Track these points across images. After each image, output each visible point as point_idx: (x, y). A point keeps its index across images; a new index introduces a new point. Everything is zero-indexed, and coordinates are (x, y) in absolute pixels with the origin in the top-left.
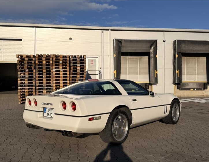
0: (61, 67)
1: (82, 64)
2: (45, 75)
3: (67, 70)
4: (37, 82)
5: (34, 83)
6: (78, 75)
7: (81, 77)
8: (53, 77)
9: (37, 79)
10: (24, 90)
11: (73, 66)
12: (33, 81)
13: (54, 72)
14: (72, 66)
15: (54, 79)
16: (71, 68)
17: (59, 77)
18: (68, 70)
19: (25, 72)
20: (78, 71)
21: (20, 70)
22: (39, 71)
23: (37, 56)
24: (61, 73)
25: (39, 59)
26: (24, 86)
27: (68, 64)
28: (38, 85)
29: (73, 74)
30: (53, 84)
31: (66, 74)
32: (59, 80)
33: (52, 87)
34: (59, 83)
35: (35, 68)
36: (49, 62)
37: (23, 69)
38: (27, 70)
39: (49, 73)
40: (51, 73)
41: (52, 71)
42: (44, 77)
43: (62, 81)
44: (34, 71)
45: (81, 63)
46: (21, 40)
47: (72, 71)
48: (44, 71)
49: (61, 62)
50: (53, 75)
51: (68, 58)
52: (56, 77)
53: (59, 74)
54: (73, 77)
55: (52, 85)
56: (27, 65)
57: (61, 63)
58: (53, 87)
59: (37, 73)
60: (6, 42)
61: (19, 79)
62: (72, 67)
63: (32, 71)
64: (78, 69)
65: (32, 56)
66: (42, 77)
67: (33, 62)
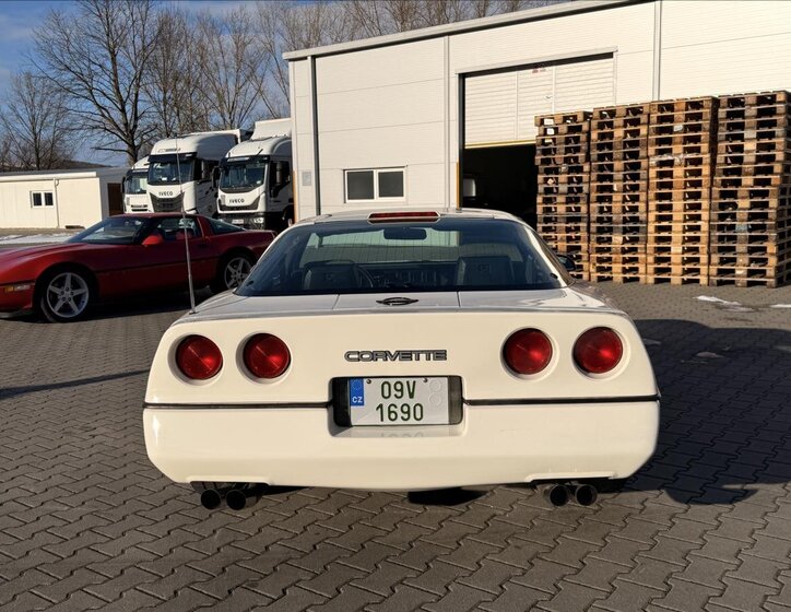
0: (677, 148)
1: (766, 130)
2: (619, 181)
3: (700, 156)
4: (595, 206)
5: (584, 209)
6: (747, 174)
7: (757, 182)
8: (648, 187)
9: (594, 195)
10: (553, 234)
11: (728, 138)
12: (582, 202)
13: (653, 167)
14: (721, 141)
15: (652, 194)
16: (720, 150)
17: (670, 185)
18: (706, 157)
19: (557, 173)
20: (749, 158)
21: (542, 168)
22: (601, 168)
23: (596, 115)
24: (678, 172)
25: (601, 126)
26: (556, 221)
27: (704, 135)
28: (594, 215)
29: (726, 172)
30: (647, 211)
31: (699, 173)
32: (669, 196)
33: (641, 222)
34: (669, 208)
35: (588, 159)
36: (637, 133)
37: (552, 166)
38: (564, 168)
39: (633, 171)
40: (642, 173)
41: (644, 163)
42: (615, 189)
43: (679, 200)
44: (586, 168)
45: (761, 124)
46: (609, 55)
47: (720, 158)
48: (618, 165)
49: (678, 127)
50: (648, 179)
51: (706, 111)
52: (661, 185)
53: (670, 174)
54: (724, 183)
55: (642, 216)
56: (563, 151)
57: (677, 132)
58: (647, 222)
59: (594, 176)
60: (566, 71)
61: (539, 199)
62: (722, 145)
63: (580, 170)
64: (749, 152)
65: (580, 118)
66: (610, 189)
67: (583, 137)
